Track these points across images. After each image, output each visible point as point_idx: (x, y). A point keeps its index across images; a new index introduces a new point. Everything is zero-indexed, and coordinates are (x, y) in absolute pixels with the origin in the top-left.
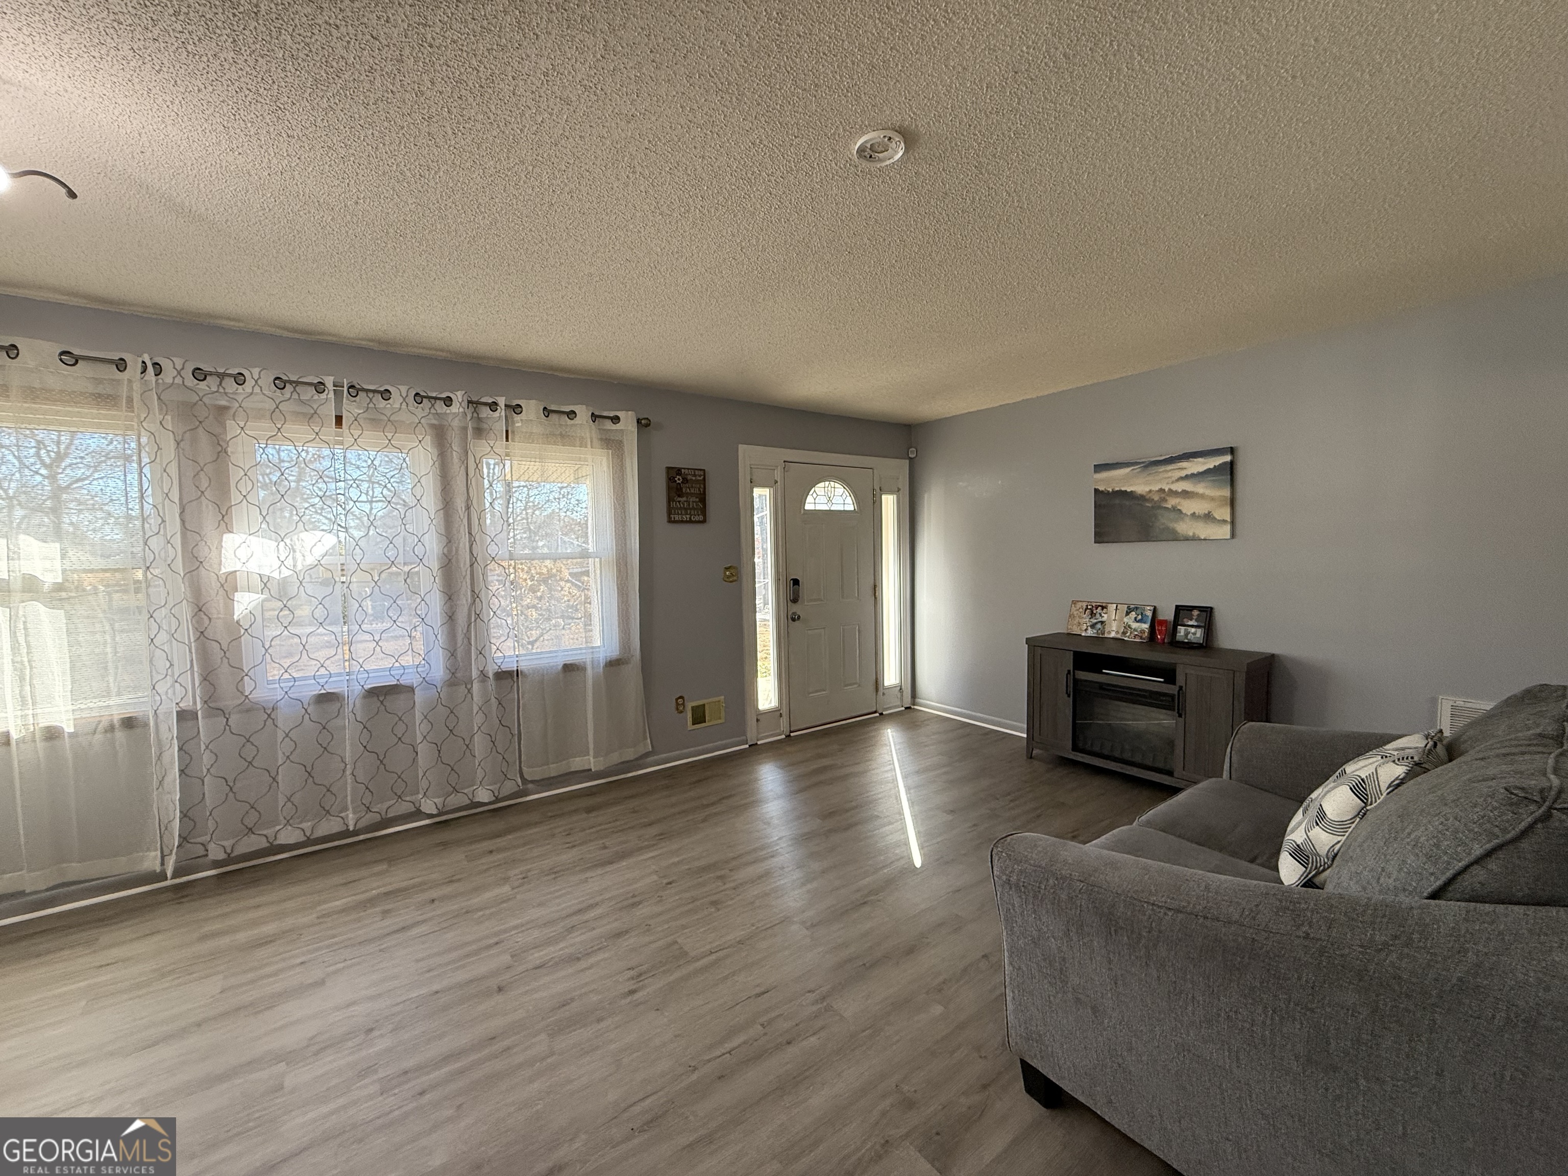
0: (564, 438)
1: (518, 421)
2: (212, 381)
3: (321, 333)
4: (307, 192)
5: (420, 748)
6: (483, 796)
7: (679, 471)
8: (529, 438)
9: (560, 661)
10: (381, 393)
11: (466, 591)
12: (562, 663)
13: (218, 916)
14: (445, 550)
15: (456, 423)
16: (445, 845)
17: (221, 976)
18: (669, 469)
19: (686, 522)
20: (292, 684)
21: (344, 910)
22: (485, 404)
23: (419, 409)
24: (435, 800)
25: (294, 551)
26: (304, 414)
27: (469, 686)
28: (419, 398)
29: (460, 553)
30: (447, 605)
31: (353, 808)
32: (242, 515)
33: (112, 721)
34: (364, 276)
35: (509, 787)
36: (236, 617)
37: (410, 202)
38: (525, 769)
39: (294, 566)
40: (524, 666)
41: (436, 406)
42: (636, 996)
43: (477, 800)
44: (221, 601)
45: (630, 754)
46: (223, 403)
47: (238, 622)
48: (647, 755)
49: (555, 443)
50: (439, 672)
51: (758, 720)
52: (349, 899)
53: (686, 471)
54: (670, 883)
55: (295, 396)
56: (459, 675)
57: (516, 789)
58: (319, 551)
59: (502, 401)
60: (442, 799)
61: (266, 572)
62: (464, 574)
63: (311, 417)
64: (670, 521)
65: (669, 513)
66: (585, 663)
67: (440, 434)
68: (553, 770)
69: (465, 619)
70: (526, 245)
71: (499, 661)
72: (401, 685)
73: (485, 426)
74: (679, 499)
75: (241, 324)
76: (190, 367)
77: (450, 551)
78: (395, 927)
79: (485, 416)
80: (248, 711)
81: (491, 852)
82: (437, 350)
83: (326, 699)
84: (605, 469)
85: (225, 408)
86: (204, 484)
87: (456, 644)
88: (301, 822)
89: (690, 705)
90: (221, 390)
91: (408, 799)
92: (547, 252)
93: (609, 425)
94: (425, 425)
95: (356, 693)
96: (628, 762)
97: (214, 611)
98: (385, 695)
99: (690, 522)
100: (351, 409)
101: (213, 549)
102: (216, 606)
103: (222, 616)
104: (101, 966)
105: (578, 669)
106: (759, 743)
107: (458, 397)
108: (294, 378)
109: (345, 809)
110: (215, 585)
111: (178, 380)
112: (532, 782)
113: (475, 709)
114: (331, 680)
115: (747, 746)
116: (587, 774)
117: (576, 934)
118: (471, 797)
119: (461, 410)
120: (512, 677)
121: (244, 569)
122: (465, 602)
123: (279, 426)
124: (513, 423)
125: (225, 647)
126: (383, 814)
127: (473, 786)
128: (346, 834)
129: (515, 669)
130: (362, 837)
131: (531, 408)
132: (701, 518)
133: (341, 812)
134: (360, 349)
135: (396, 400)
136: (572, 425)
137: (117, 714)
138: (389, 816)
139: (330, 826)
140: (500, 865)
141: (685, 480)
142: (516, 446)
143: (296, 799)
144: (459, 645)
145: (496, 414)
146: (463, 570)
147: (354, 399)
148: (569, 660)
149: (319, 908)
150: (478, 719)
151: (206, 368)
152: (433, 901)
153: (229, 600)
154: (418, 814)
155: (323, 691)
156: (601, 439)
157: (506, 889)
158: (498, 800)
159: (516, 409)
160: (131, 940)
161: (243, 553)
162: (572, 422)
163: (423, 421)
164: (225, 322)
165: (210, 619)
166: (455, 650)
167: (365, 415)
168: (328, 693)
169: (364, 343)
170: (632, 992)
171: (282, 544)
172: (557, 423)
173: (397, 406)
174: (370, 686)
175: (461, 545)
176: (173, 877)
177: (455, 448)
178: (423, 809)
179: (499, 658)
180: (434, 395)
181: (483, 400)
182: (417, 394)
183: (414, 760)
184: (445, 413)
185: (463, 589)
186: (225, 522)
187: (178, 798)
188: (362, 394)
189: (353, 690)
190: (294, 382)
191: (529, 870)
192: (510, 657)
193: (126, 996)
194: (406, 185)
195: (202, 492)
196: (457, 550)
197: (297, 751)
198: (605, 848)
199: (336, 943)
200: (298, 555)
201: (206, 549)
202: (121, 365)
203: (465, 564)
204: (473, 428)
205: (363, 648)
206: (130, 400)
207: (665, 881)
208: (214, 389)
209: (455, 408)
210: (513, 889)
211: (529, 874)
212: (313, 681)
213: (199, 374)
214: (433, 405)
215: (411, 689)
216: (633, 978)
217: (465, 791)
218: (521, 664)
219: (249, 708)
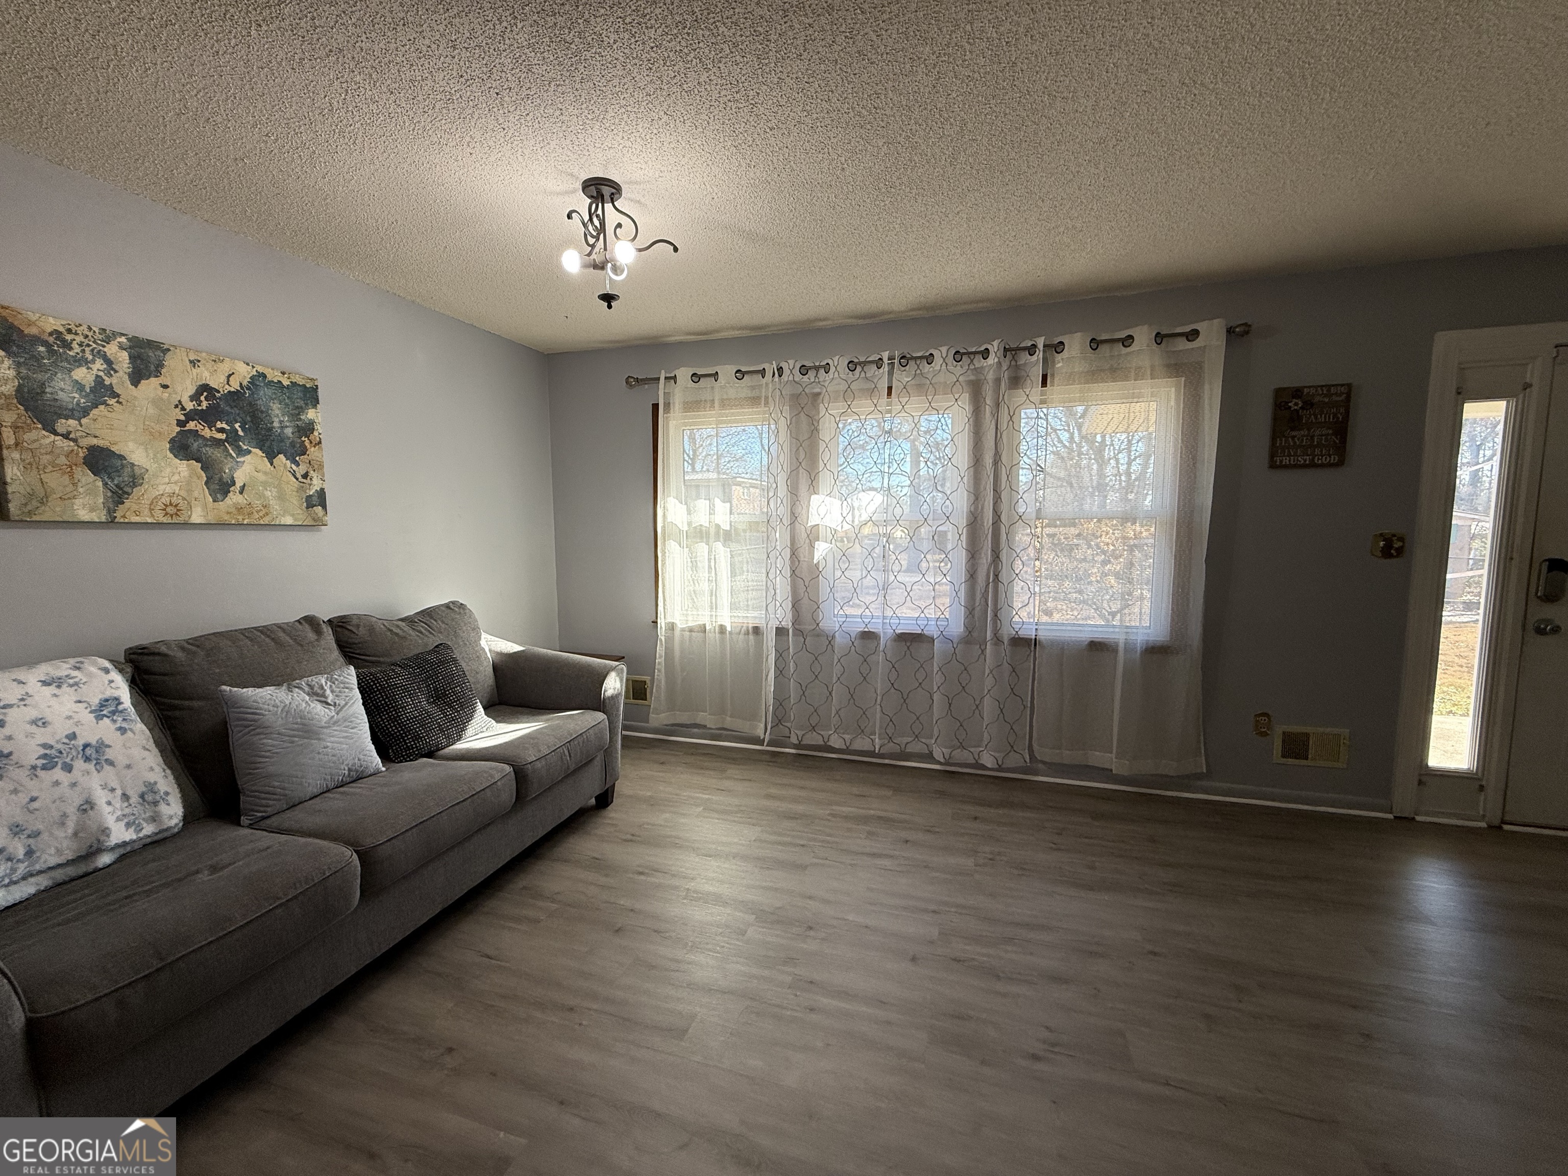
0: (1115, 373)
1: (1060, 362)
2: (811, 374)
3: (883, 313)
4: (807, 177)
5: (935, 697)
6: (988, 760)
7: (1297, 393)
8: (1070, 379)
9: (1086, 635)
10: (926, 358)
11: (987, 550)
12: (1089, 640)
13: (780, 784)
14: (972, 509)
15: (990, 376)
16: (942, 794)
17: (760, 829)
18: (1279, 392)
19: (1304, 466)
20: (844, 619)
21: (846, 818)
22: (1024, 349)
23: (959, 368)
24: (943, 749)
25: (854, 509)
26: (868, 389)
27: (983, 647)
28: (958, 356)
29: (985, 510)
30: (970, 563)
31: (879, 735)
32: (825, 480)
33: (748, 627)
34: (884, 245)
35: (1014, 760)
36: (815, 562)
37: (880, 144)
38: (1035, 746)
39: (853, 521)
40: (1043, 635)
41: (975, 361)
42: (1038, 1066)
43: (981, 762)
44: (807, 548)
45: (1169, 767)
46: (817, 390)
47: (817, 566)
48: (1199, 776)
49: (1103, 381)
50: (957, 628)
51: (1420, 783)
52: (853, 809)
53: (1313, 391)
54: (1155, 954)
55: (863, 375)
56: (975, 634)
57: (1022, 764)
58: (871, 509)
59: (1040, 342)
60: (950, 751)
61: (833, 526)
62: (986, 532)
63: (871, 392)
64: (1273, 466)
65: (1272, 456)
66: (1117, 645)
67: (976, 390)
68: (1067, 756)
69: (984, 579)
70: (1009, 138)
71: (1017, 627)
72: (924, 634)
73: (1023, 373)
74: (1294, 433)
75: (829, 322)
76: (798, 366)
77: (976, 508)
78: (868, 850)
79: (1022, 362)
80: (818, 636)
81: (976, 818)
82: (977, 302)
83: (868, 636)
84: (1173, 403)
85: (819, 394)
86: (802, 456)
87: (974, 604)
88: (844, 734)
89: (1279, 730)
90: (817, 380)
91: (923, 740)
92: (1036, 134)
93: (1182, 345)
94: (963, 384)
95: (889, 635)
96: (1167, 776)
97: (802, 556)
98: (911, 642)
99: (1312, 465)
100: (902, 377)
101: (805, 507)
102: (803, 554)
103: (806, 560)
104: (718, 789)
105: (1108, 650)
106: (1418, 818)
107: (994, 347)
108: (862, 359)
109: (874, 733)
110: (804, 535)
111: (791, 378)
112: (1044, 763)
113: (987, 671)
114: (873, 620)
115: (1391, 816)
116: (1105, 774)
117: (1009, 948)
118: (977, 757)
119: (996, 360)
120: (1030, 646)
121: (822, 523)
122: (985, 561)
123: (849, 403)
124: (1054, 363)
125: (807, 584)
126: (903, 747)
127: (979, 746)
128: (872, 754)
129: (1034, 637)
130: (887, 761)
131: (1075, 344)
132: (1334, 459)
133: (871, 734)
134: (914, 320)
135: (938, 360)
136: (1128, 354)
137: (751, 623)
138: (907, 750)
139: (861, 744)
140: (977, 835)
141: (1309, 404)
142: (1055, 390)
143: (842, 713)
144: (977, 604)
145: (1035, 358)
146: (986, 528)
147: (903, 368)
148: (1098, 636)
149: (834, 807)
150: (989, 682)
151: (808, 364)
152: (907, 841)
153: (812, 546)
154: (930, 757)
155: (866, 630)
156: (1168, 366)
157: (970, 862)
158: (1000, 769)
159: (1059, 347)
160: (737, 779)
161: (822, 511)
162: (1128, 350)
163: (961, 379)
164: (821, 324)
165: (799, 561)
166: (974, 609)
167: (913, 382)
168: (870, 632)
169: (914, 313)
170: (1036, 1058)
171: (845, 503)
172: (1107, 354)
173: (938, 368)
174: (900, 632)
175: (986, 503)
176: (767, 746)
177: (988, 402)
178: (935, 755)
179: (1017, 623)
180: (974, 350)
181: (1023, 345)
182: (957, 352)
183: (931, 707)
184: (982, 367)
185: (985, 548)
186: (813, 488)
187: (772, 690)
188: (912, 363)
189: (886, 633)
190: (862, 362)
191: (999, 854)
192: (1029, 623)
193: (716, 816)
194: (869, 127)
195: (800, 463)
196: (982, 508)
197: (845, 673)
198: (1092, 868)
199: (828, 842)
200: (857, 513)
201: (800, 508)
202: (763, 372)
203: (988, 523)
204: (1009, 378)
205: (896, 596)
206: (767, 398)
207: (1149, 947)
208: (812, 380)
209: (992, 360)
210: (976, 865)
211: (998, 858)
212: (860, 620)
213: (804, 370)
214: (972, 361)
215: (931, 640)
216: (1044, 1042)
217: (972, 750)
218: (1040, 633)
219: (819, 634)
